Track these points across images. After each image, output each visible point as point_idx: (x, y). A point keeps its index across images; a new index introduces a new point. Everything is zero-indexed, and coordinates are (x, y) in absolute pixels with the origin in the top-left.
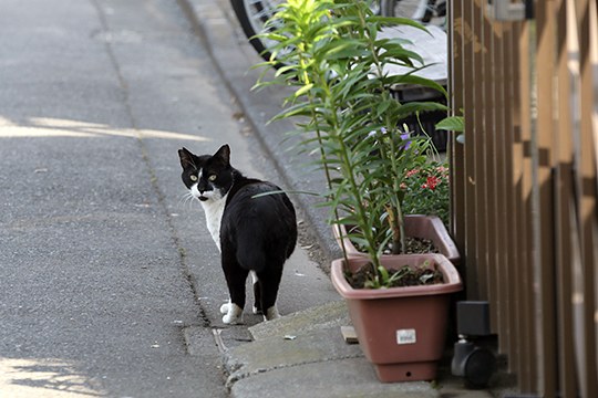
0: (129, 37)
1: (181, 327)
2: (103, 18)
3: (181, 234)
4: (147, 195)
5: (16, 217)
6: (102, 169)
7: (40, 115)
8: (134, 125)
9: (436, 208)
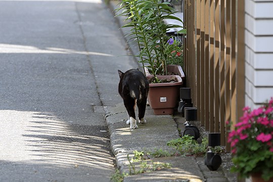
0: (89, 23)
1: (93, 106)
2: (79, 17)
3: (98, 82)
4: (87, 71)
5: (38, 75)
6: (72, 63)
7: (51, 47)
8: (86, 50)
9: (180, 62)
